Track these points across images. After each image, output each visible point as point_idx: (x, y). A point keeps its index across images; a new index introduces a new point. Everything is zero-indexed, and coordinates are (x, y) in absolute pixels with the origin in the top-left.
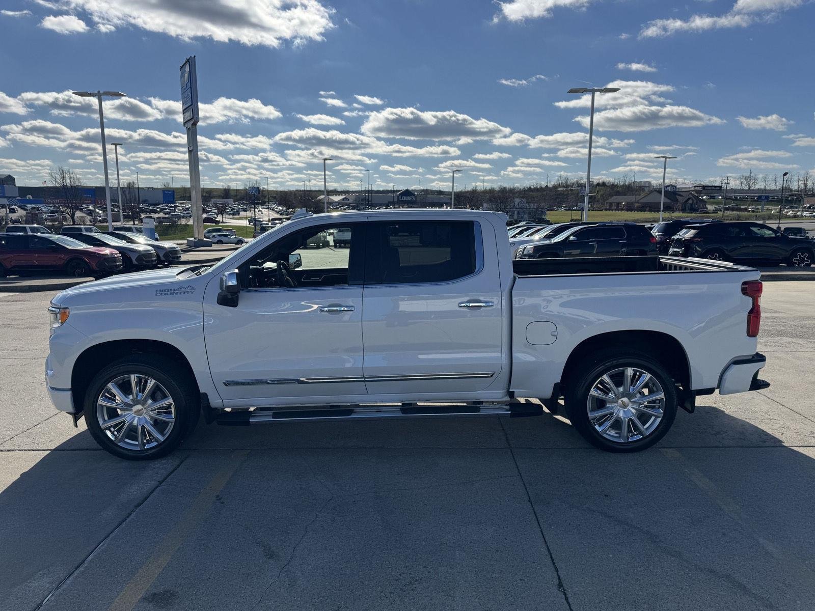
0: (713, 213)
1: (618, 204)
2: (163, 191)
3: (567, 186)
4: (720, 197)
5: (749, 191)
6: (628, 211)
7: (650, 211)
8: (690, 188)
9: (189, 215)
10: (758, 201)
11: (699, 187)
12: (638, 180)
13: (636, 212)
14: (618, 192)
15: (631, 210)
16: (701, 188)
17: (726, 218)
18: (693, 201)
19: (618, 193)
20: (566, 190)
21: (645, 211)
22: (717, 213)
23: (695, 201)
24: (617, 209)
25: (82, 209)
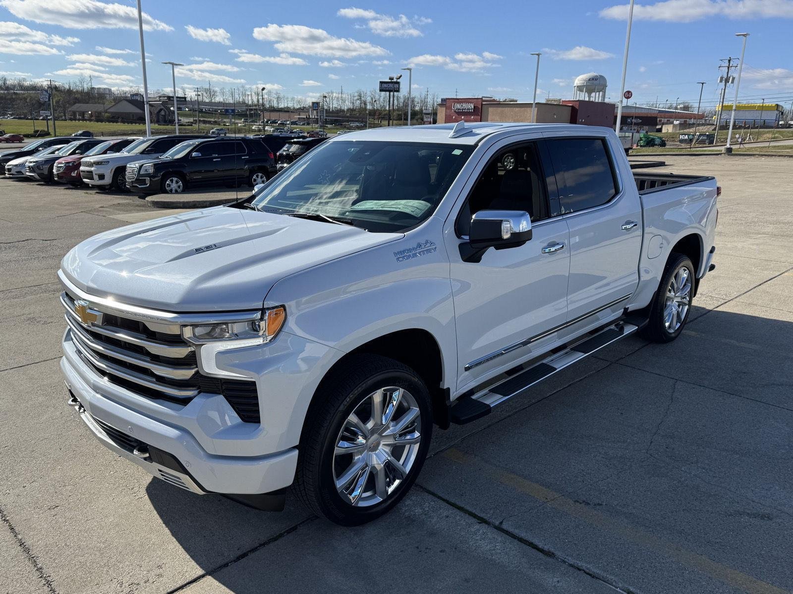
0: (188, 125)
1: (83, 114)
3: (8, 88)
4: (187, 109)
5: (210, 103)
6: (98, 122)
7: (123, 122)
8: (154, 98)
10: (226, 114)
11: (165, 97)
12: (96, 86)
13: (107, 123)
14: (76, 98)
15: (102, 121)
16: (166, 98)
17: (202, 131)
18: (165, 112)
19: (77, 101)
20: (8, 93)
21: (117, 122)
22: (192, 125)
23: (167, 113)
24: (84, 119)
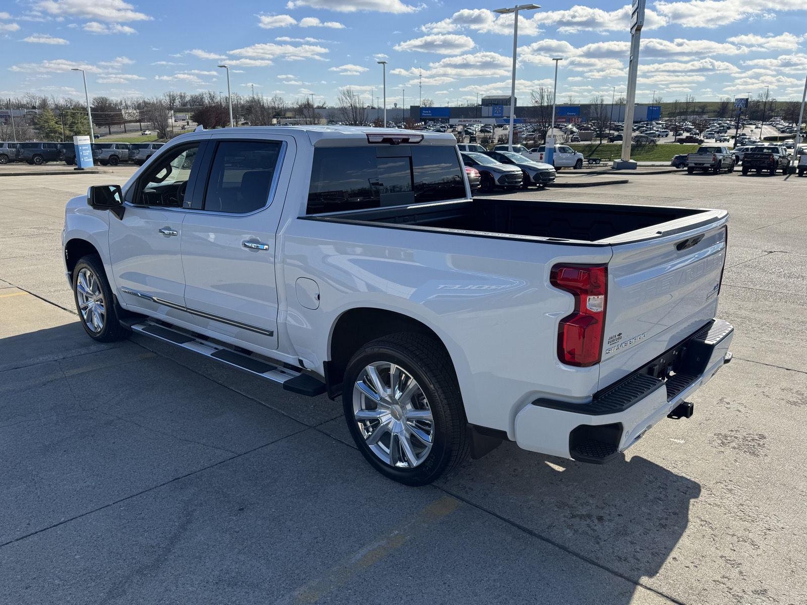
2: (649, 107)
9: (666, 133)
25: (561, 128)
